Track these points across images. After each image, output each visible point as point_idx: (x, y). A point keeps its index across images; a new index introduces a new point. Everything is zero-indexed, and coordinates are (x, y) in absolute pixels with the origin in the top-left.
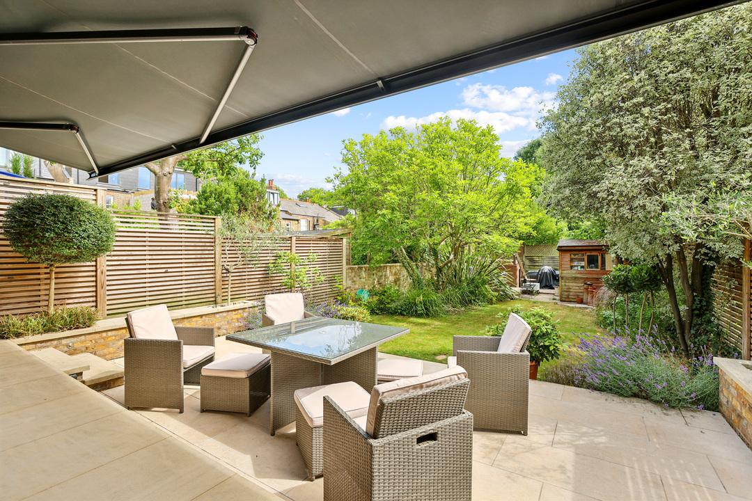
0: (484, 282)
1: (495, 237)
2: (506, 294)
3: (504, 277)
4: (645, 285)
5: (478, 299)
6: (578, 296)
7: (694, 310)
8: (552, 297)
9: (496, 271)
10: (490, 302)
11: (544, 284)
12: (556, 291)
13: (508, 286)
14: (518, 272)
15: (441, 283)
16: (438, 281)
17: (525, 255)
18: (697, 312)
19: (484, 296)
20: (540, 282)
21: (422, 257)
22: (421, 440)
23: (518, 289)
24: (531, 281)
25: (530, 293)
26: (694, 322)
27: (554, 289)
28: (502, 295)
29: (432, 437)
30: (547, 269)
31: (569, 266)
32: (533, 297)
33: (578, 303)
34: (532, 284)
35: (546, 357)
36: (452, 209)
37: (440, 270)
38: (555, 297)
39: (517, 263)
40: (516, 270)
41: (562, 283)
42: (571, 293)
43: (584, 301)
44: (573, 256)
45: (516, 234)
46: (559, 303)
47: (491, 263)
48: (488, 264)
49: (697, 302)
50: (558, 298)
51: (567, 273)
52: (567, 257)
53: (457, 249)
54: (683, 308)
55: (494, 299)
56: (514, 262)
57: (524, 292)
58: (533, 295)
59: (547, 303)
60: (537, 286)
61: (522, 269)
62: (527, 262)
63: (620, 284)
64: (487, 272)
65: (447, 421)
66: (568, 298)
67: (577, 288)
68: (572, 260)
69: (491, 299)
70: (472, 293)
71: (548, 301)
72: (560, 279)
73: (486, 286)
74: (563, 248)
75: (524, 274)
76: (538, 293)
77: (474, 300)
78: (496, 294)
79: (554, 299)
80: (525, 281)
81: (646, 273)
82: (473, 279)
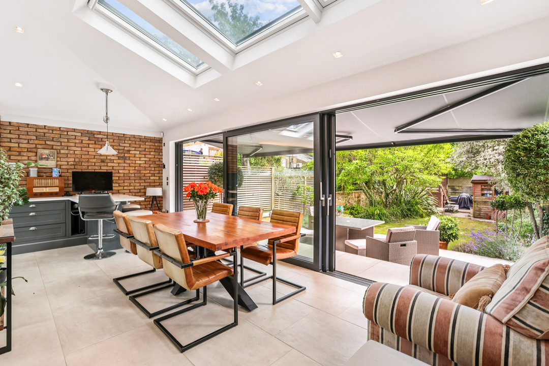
0: (417, 203)
1: (425, 176)
2: (433, 212)
3: (432, 200)
4: (513, 206)
5: (413, 214)
6: (487, 214)
7: (544, 220)
8: (467, 214)
9: (425, 196)
10: (422, 216)
11: (462, 206)
12: (471, 211)
13: (434, 206)
14: (442, 198)
15: (388, 203)
16: (386, 202)
17: (448, 185)
18: (545, 221)
19: (417, 212)
20: (460, 204)
21: (374, 186)
22: (402, 245)
23: (442, 209)
24: (451, 204)
25: (451, 211)
26: (544, 227)
27: (469, 209)
28: (430, 212)
29: (404, 245)
30: (465, 195)
31: (480, 194)
32: (453, 214)
33: (487, 219)
34: (452, 205)
35: (452, 240)
36: (397, 160)
37: (387, 195)
38: (470, 215)
39: (441, 191)
40: (441, 196)
41: (474, 205)
42: (482, 212)
43: (492, 218)
44: (483, 187)
45: (440, 173)
46: (472, 218)
47: (422, 191)
48: (420, 191)
49: (546, 216)
50: (472, 215)
51: (479, 198)
52: (479, 187)
53: (400, 183)
54: (538, 220)
55: (424, 215)
56: (439, 190)
57: (446, 211)
58: (453, 213)
59: (464, 218)
60: (456, 207)
61: (446, 195)
62: (450, 190)
63: (499, 205)
64: (419, 197)
65: (409, 242)
66: (480, 215)
67: (487, 209)
68: (482, 190)
69: (422, 215)
70: (409, 210)
71: (464, 217)
72: (473, 202)
73: (418, 206)
74: (475, 182)
75: (447, 198)
76: (457, 212)
77: (410, 215)
78: (426, 211)
79: (469, 216)
80: (447, 203)
81: (513, 200)
82: (409, 201)
